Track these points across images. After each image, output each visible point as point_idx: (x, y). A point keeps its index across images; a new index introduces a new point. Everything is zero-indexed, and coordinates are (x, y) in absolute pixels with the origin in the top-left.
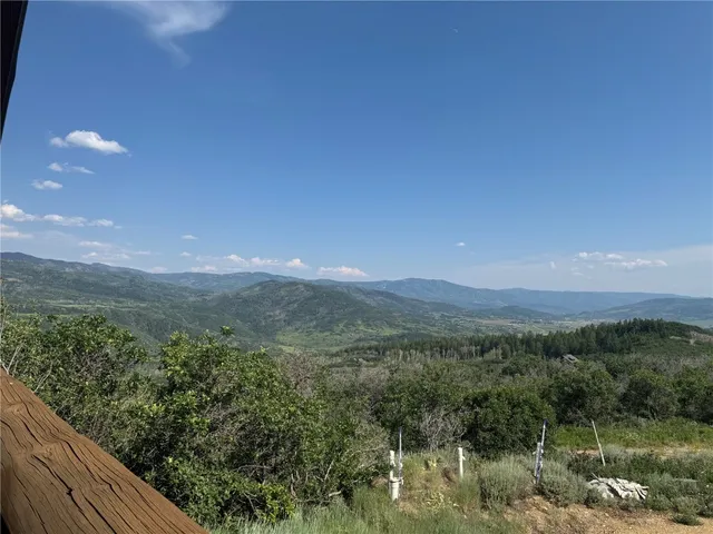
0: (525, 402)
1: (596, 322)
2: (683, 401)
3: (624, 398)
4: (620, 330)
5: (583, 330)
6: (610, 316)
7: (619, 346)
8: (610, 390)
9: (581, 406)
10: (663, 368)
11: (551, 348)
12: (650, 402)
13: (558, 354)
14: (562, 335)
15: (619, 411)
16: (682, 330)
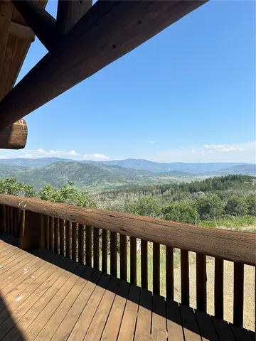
1: (213, 177)
2: (250, 208)
3: (226, 208)
4: (223, 180)
5: (207, 180)
6: (217, 174)
7: (222, 187)
8: (220, 205)
9: (208, 212)
10: (241, 195)
11: (192, 189)
12: (236, 209)
13: (196, 191)
14: (197, 183)
15: (224, 214)
16: (249, 179)
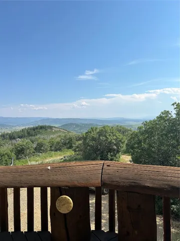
0: (6, 154)
1: (27, 127)
2: (51, 147)
3: (35, 149)
4: (34, 129)
5: (23, 130)
6: (31, 125)
7: (34, 134)
8: (32, 147)
9: (23, 153)
10: (45, 138)
11: (12, 137)
12: (43, 148)
13: (14, 138)
14: (16, 132)
15: (34, 152)
16: (51, 127)
